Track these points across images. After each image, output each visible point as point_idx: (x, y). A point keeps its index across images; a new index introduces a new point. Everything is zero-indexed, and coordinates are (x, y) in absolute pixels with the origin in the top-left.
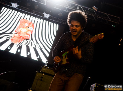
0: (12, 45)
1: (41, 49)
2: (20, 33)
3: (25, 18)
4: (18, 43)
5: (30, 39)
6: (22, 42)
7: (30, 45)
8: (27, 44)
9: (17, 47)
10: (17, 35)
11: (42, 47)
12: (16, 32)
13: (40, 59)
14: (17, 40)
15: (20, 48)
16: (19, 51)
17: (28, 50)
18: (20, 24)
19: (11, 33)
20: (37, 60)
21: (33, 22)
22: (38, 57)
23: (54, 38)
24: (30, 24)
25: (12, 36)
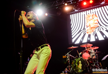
0: (89, 36)
2: (90, 26)
6: (95, 31)
7: (102, 30)
8: (99, 30)
9: (94, 36)
12: (87, 26)
14: (91, 31)
15: (96, 35)
16: (96, 38)
18: (87, 20)
24: (93, 16)
25: (86, 30)
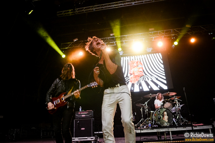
0: (133, 85)
1: (157, 79)
2: (134, 73)
3: (131, 60)
4: (137, 82)
5: (144, 75)
6: (139, 80)
7: (147, 80)
8: (144, 80)
9: (138, 86)
10: (132, 76)
11: (157, 77)
12: (130, 74)
13: (161, 88)
14: (135, 80)
15: (140, 85)
16: (141, 88)
17: (148, 85)
19: (127, 76)
20: (159, 89)
21: (139, 60)
22: (159, 87)
23: (162, 66)
24: (137, 63)
25: (130, 78)
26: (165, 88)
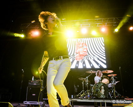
0: (78, 62)
1: (98, 59)
2: (79, 53)
3: (78, 41)
4: (81, 60)
5: (88, 54)
6: (83, 58)
8: (87, 59)
9: (82, 63)
11: (98, 57)
12: (76, 53)
13: (101, 66)
14: (80, 58)
15: (84, 63)
16: (84, 65)
17: (90, 63)
18: (77, 47)
19: (73, 55)
20: (99, 67)
21: (84, 42)
22: (99, 65)
23: (104, 48)
24: (83, 44)
25: (76, 56)
26: (105, 66)
